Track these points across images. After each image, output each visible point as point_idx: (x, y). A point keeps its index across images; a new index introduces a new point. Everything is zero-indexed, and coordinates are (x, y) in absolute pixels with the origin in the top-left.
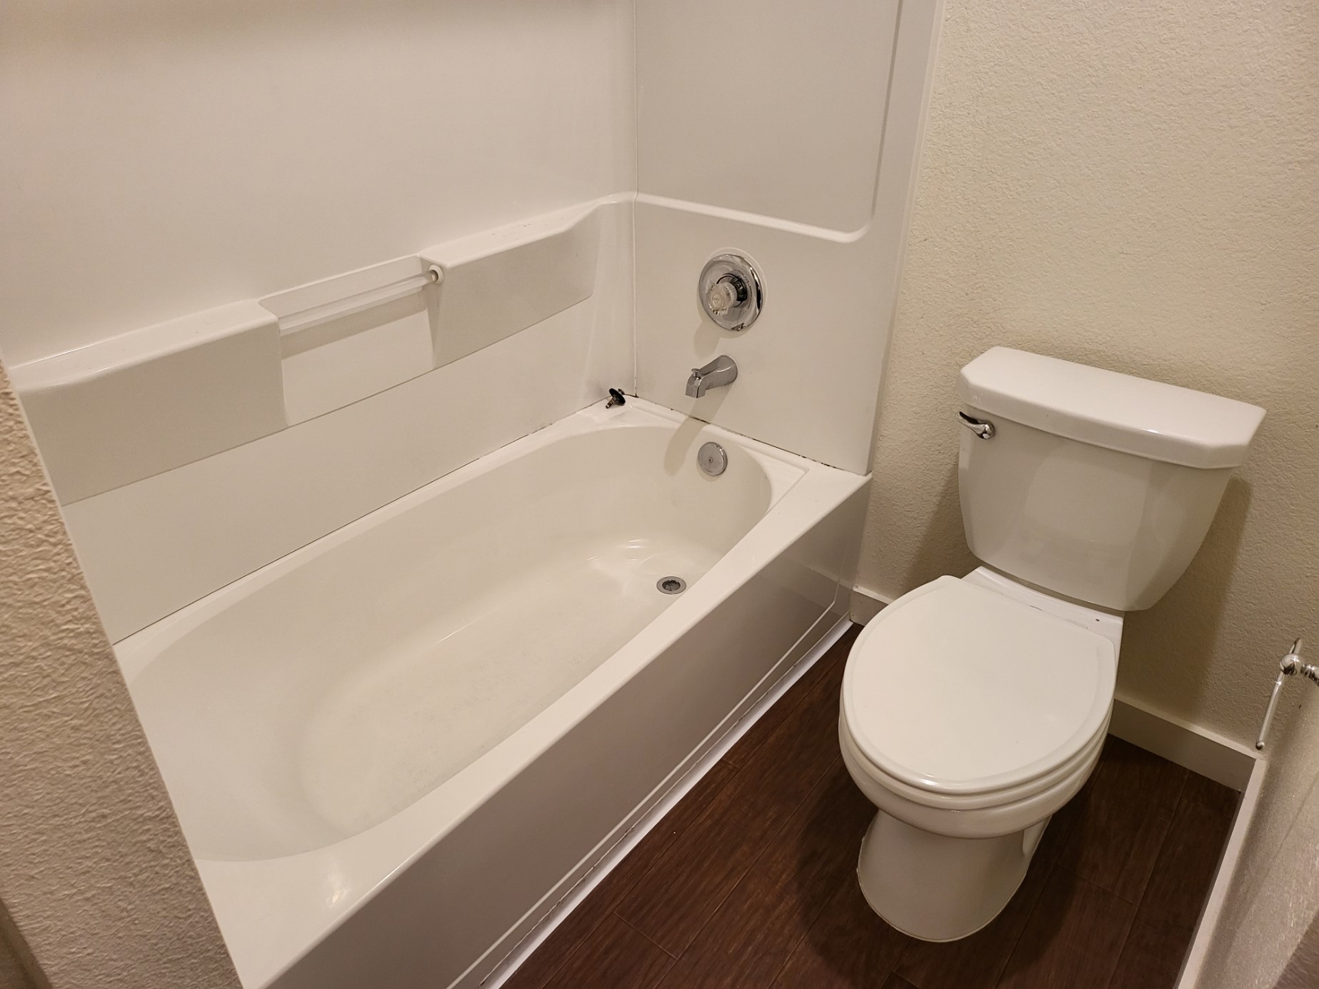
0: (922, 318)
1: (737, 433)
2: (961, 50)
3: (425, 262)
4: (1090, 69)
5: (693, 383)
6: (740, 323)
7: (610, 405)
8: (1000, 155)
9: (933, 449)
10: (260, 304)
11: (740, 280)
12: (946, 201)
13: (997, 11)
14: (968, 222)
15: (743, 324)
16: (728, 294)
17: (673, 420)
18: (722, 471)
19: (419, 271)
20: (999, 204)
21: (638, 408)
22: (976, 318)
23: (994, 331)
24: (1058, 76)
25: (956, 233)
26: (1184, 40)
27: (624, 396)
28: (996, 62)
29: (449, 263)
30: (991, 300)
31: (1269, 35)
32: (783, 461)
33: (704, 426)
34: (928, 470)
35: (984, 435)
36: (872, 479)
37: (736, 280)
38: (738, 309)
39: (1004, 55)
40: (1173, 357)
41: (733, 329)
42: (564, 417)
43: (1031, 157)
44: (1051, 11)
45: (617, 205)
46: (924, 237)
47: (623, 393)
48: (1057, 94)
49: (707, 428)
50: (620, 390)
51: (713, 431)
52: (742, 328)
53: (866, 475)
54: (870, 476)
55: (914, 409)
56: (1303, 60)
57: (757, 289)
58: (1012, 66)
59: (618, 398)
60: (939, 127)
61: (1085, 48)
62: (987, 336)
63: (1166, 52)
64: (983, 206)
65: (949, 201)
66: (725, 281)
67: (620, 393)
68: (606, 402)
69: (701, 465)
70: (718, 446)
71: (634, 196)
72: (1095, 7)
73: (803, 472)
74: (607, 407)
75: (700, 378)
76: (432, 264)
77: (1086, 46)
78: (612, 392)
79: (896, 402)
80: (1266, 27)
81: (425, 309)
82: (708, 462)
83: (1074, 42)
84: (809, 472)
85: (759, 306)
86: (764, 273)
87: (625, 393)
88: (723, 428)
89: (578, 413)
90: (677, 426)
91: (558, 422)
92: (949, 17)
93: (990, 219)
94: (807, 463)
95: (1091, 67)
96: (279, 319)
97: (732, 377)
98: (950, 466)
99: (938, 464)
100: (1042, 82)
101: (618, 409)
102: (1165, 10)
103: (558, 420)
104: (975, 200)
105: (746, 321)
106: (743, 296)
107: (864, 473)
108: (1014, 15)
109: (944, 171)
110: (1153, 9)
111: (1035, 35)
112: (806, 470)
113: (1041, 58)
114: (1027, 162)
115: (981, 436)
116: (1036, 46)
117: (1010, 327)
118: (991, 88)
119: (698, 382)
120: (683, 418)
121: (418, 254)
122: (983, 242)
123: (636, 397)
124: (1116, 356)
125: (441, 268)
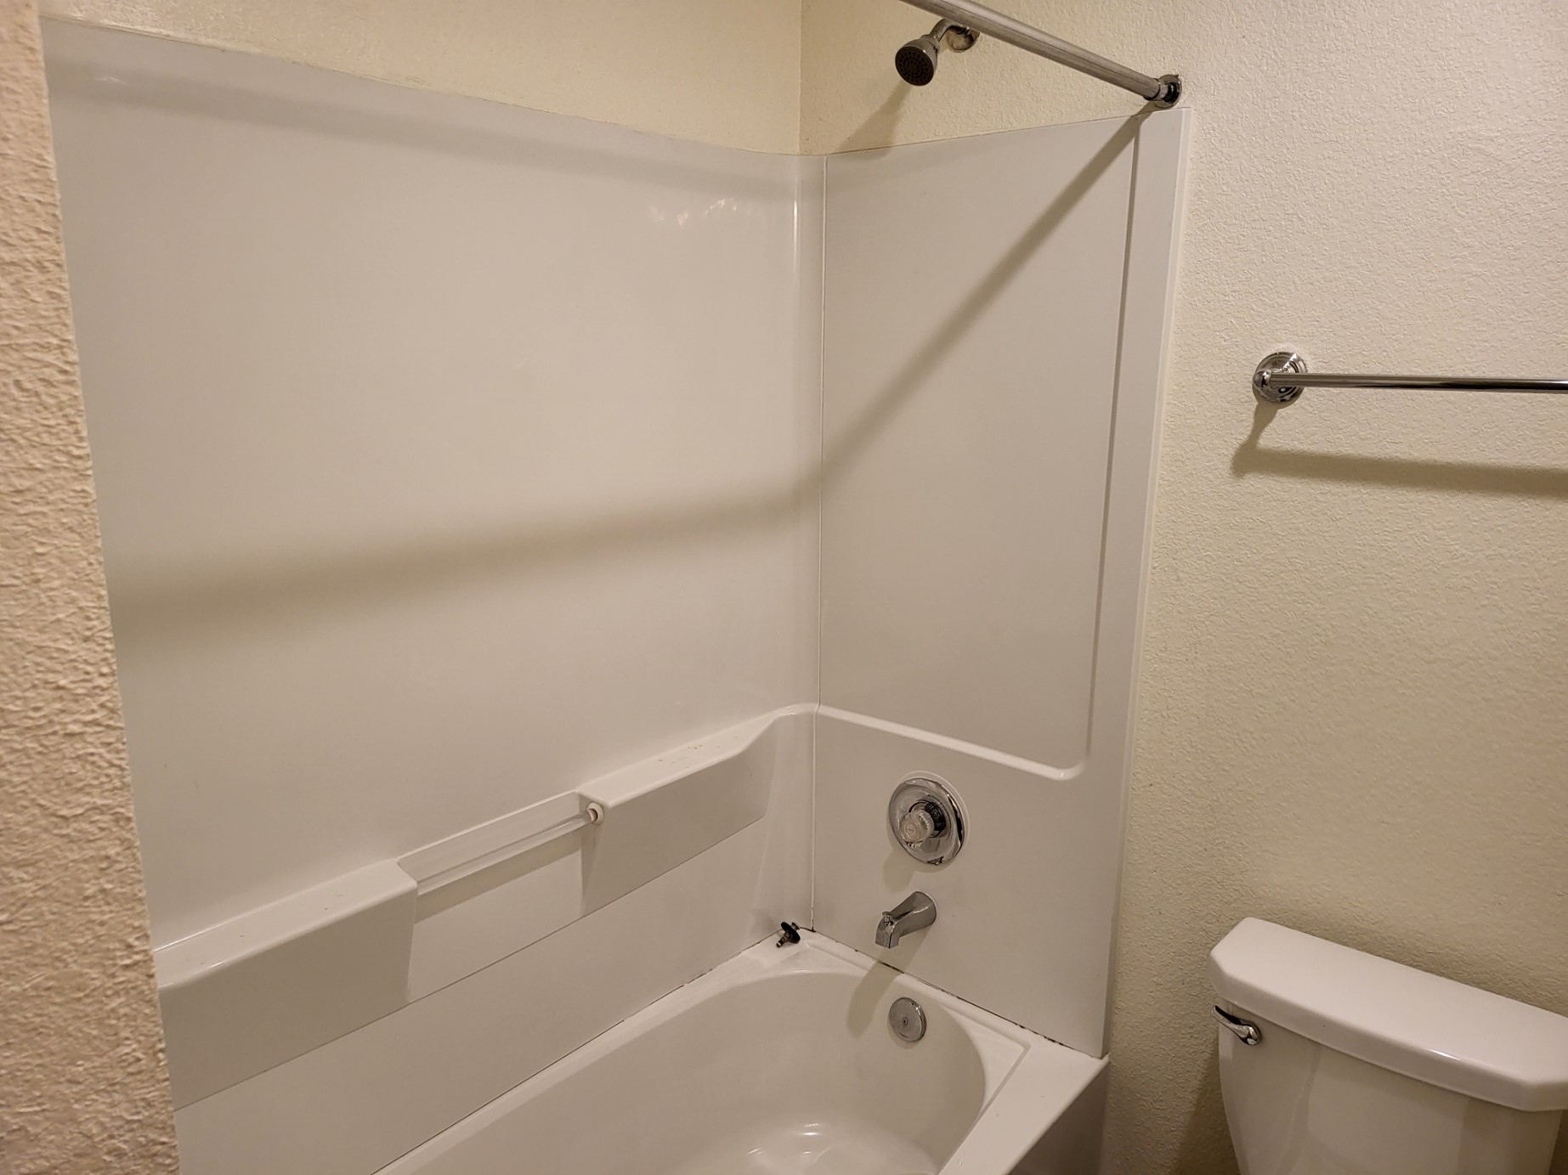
0: (1155, 871)
1: (937, 988)
2: (1172, 598)
3: (584, 800)
4: (1317, 628)
5: (884, 929)
6: (939, 857)
7: (782, 942)
8: (1228, 705)
9: (1183, 1032)
10: (399, 864)
11: (936, 807)
12: (1171, 746)
13: (1208, 565)
14: (1199, 771)
15: (942, 858)
16: (923, 823)
17: (857, 965)
18: (919, 1035)
19: (577, 812)
20: (1232, 756)
21: (815, 947)
22: (1219, 878)
23: (1243, 896)
24: (1282, 631)
25: (1185, 781)
26: (1417, 609)
27: (798, 931)
28: (1212, 613)
29: (611, 802)
30: (1236, 859)
31: (1511, 612)
32: (995, 1030)
33: (897, 975)
34: (1179, 1058)
35: (1249, 1040)
36: (1110, 1063)
37: (931, 807)
38: (936, 839)
39: (1219, 606)
40: (1462, 947)
41: (929, 862)
42: (727, 960)
43: (1261, 709)
44: (1267, 569)
45: (796, 718)
46: (1149, 783)
47: (797, 928)
48: (1283, 649)
49: (902, 979)
50: (793, 924)
51: (908, 983)
52: (941, 862)
53: (1101, 1058)
54: (1106, 1059)
55: (1155, 979)
56: (1554, 639)
57: (956, 816)
58: (1229, 617)
59: (791, 935)
60: (1155, 670)
61: (1308, 607)
62: (1235, 899)
63: (1400, 619)
64: (1213, 755)
65: (1174, 746)
66: (917, 808)
67: (794, 928)
68: (777, 938)
69: (893, 1026)
70: (914, 1003)
71: (815, 708)
72: (1314, 569)
73: (1022, 1049)
74: (778, 946)
75: (892, 923)
76: (592, 802)
77: (1309, 605)
78: (784, 926)
79: (1132, 969)
80: (1506, 604)
81: (578, 849)
82: (901, 1023)
83: (1295, 601)
84: (1030, 1050)
85: (961, 837)
86: (962, 797)
87: (800, 926)
88: (920, 980)
89: (744, 953)
90: (864, 973)
91: (719, 966)
92: (1156, 565)
93: (1224, 770)
94: (1026, 1035)
95: (1318, 626)
96: (418, 883)
97: (931, 918)
98: (1206, 1055)
99: (1192, 1051)
100: (1266, 636)
101: (791, 949)
102: (1392, 578)
103: (719, 964)
104: (1203, 748)
105: (946, 854)
106: (940, 824)
107: (1100, 1055)
108: (1227, 569)
109: (1165, 715)
110: (1379, 577)
111: (1252, 590)
112: (1027, 1047)
113: (1261, 612)
114: (1259, 715)
115: (1245, 1040)
116: (1253, 600)
117: (1262, 893)
118: (1209, 637)
119: (890, 929)
120: (871, 963)
121: (577, 790)
122: (1219, 794)
123: (813, 931)
124: (1394, 939)
125: (602, 807)
